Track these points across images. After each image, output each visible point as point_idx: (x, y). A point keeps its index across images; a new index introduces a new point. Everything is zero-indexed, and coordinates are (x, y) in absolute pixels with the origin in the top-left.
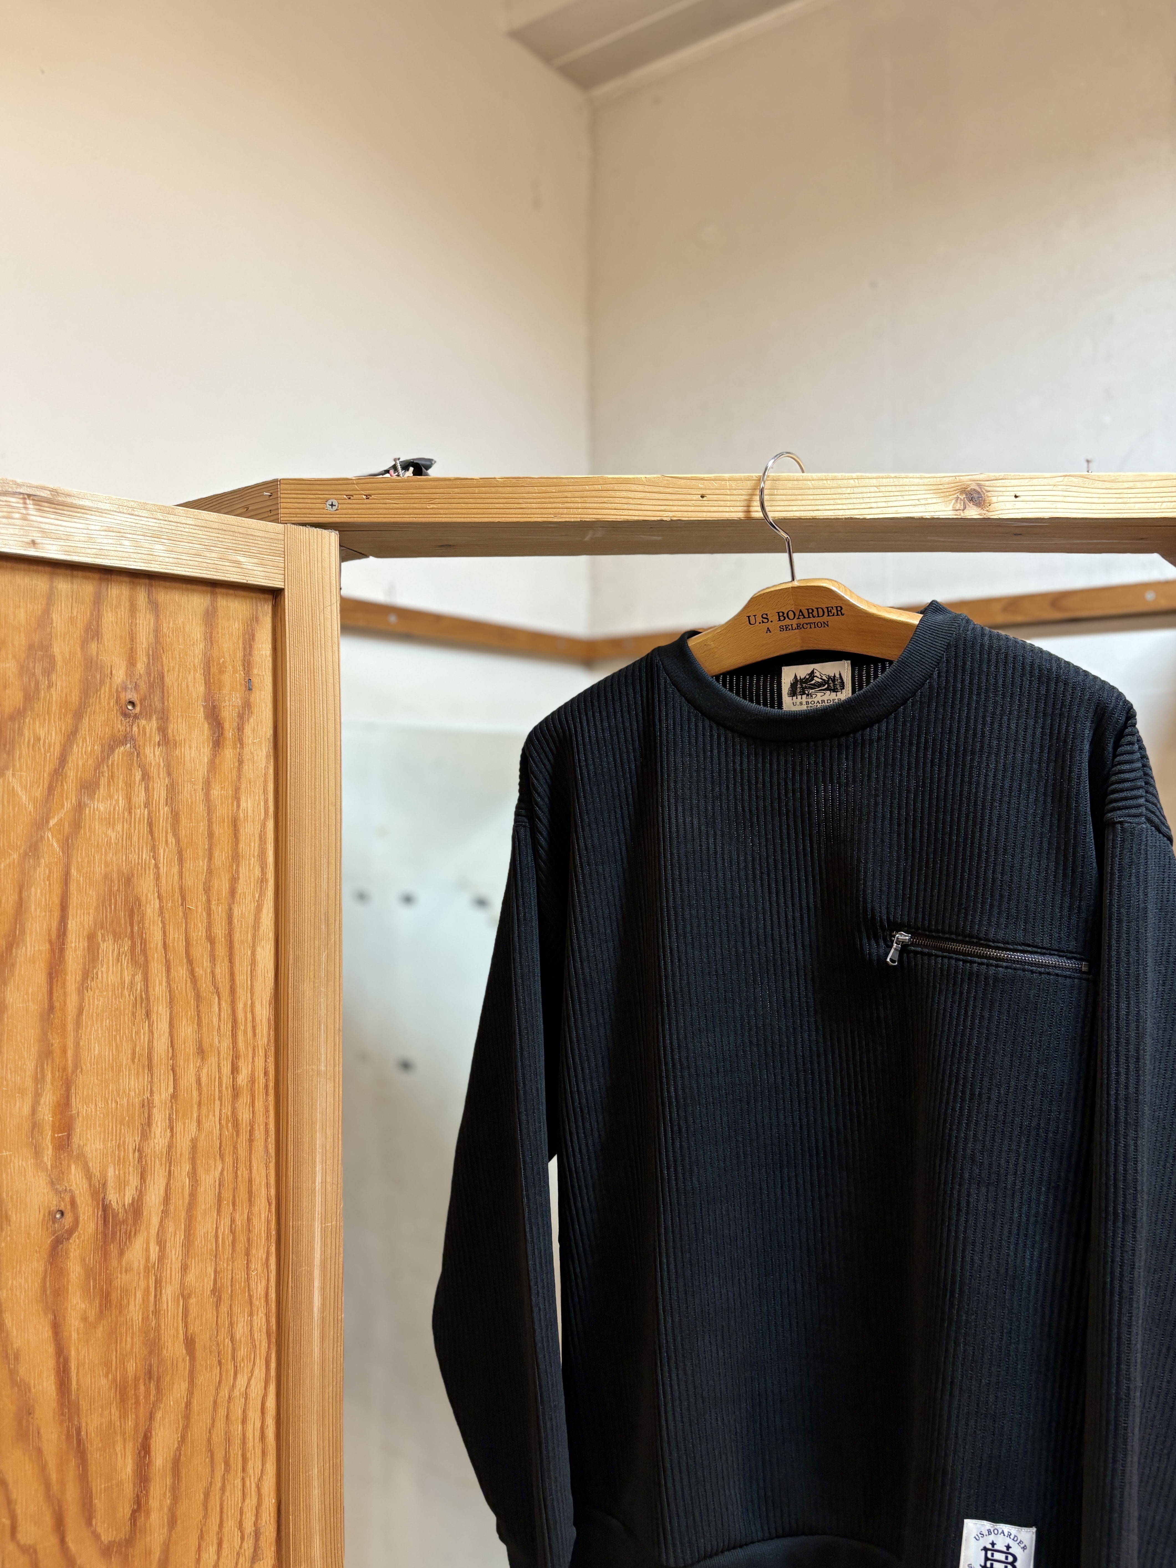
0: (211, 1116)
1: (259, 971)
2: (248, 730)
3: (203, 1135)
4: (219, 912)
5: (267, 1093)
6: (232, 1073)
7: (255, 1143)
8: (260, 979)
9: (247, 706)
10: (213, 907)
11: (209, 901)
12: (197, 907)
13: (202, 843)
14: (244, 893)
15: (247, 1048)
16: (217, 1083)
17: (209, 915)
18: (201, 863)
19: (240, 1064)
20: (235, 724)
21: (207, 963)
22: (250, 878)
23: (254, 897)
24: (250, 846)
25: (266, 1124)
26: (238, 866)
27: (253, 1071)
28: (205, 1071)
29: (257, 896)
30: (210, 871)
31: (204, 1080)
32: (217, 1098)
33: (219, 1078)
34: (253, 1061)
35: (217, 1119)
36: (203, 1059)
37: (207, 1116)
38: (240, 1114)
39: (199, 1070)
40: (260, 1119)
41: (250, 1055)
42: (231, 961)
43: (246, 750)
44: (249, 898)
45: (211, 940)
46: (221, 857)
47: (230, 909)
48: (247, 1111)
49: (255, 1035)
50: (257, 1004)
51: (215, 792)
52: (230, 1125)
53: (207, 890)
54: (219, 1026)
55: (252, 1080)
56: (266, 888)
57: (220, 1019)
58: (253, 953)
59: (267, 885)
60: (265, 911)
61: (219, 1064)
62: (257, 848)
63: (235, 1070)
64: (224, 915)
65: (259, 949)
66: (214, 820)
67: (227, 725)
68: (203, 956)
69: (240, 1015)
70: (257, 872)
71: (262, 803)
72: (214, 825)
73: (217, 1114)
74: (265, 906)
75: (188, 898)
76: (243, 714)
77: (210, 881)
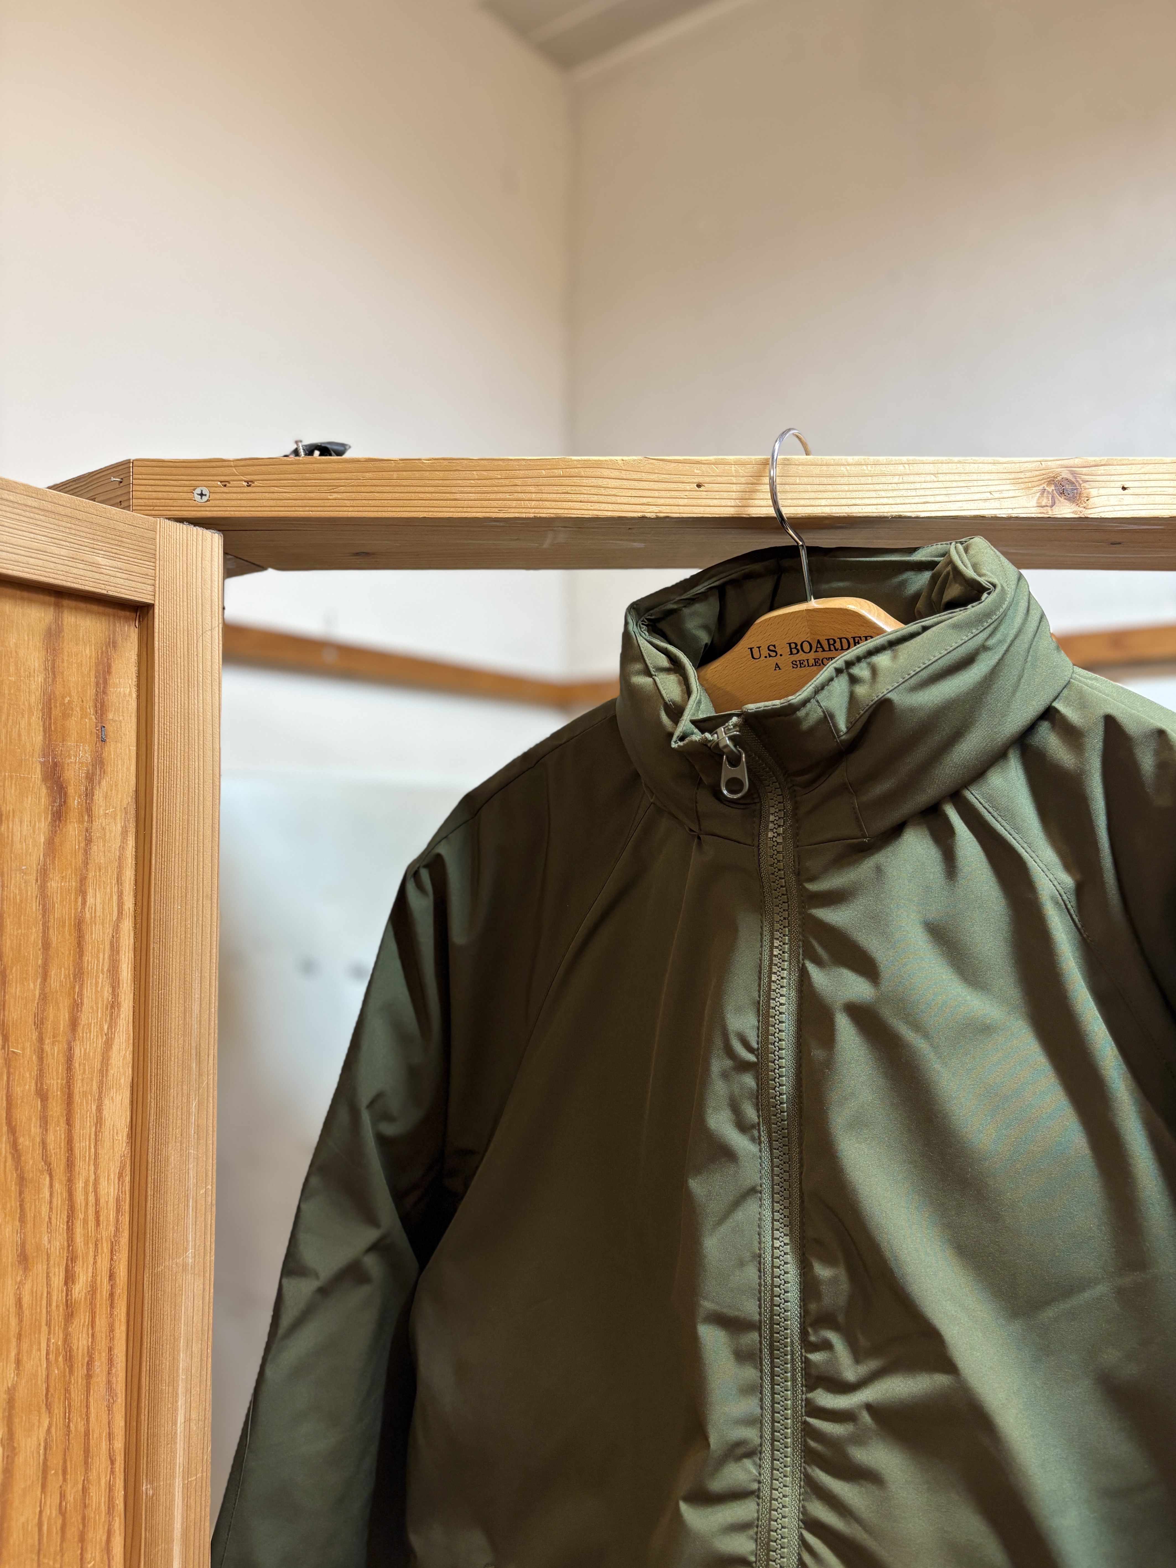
0: (34, 1351)
1: (107, 1133)
2: (99, 795)
3: (23, 1381)
4: (55, 1052)
5: (112, 1306)
6: (66, 1283)
7: (94, 1380)
8: (107, 1144)
9: (99, 763)
10: (47, 1048)
11: (41, 1040)
12: (23, 1049)
13: (34, 956)
14: (89, 1025)
15: (86, 1244)
16: (44, 1302)
17: (41, 1059)
18: (32, 986)
19: (77, 1269)
20: (83, 788)
21: (35, 1130)
22: (97, 1003)
23: (102, 1029)
24: (98, 958)
25: (110, 1349)
26: (81, 987)
27: (94, 1276)
28: (28, 1286)
29: (106, 1027)
30: (44, 997)
31: (26, 1300)
32: (44, 1323)
33: (48, 1293)
34: (95, 1263)
35: (44, 1352)
36: (26, 1269)
37: (29, 1352)
38: (75, 1341)
39: (20, 1285)
40: (102, 1344)
41: (91, 1254)
42: (69, 1122)
43: (96, 825)
44: (94, 1030)
45: (42, 1095)
46: (59, 975)
47: (70, 1049)
48: (84, 1335)
49: (98, 1223)
50: (102, 1180)
51: (54, 884)
52: (61, 1359)
53: (40, 1023)
54: (50, 1218)
55: (93, 1289)
56: (118, 1015)
57: (51, 1208)
58: (99, 1109)
59: (119, 1010)
60: (115, 1048)
61: (48, 1273)
62: (107, 960)
63: (69, 1278)
64: (62, 1059)
65: (106, 1102)
66: (51, 924)
67: (71, 790)
68: (30, 1119)
69: (79, 1198)
70: (106, 994)
71: (115, 898)
72: (51, 931)
73: (44, 1346)
74: (116, 1040)
75: (12, 1038)
76: (94, 774)
77: (44, 1011)
